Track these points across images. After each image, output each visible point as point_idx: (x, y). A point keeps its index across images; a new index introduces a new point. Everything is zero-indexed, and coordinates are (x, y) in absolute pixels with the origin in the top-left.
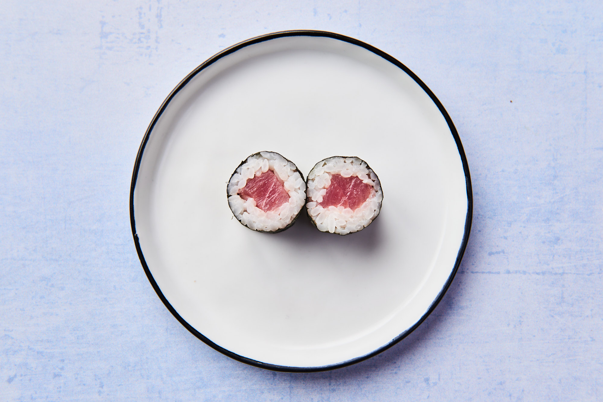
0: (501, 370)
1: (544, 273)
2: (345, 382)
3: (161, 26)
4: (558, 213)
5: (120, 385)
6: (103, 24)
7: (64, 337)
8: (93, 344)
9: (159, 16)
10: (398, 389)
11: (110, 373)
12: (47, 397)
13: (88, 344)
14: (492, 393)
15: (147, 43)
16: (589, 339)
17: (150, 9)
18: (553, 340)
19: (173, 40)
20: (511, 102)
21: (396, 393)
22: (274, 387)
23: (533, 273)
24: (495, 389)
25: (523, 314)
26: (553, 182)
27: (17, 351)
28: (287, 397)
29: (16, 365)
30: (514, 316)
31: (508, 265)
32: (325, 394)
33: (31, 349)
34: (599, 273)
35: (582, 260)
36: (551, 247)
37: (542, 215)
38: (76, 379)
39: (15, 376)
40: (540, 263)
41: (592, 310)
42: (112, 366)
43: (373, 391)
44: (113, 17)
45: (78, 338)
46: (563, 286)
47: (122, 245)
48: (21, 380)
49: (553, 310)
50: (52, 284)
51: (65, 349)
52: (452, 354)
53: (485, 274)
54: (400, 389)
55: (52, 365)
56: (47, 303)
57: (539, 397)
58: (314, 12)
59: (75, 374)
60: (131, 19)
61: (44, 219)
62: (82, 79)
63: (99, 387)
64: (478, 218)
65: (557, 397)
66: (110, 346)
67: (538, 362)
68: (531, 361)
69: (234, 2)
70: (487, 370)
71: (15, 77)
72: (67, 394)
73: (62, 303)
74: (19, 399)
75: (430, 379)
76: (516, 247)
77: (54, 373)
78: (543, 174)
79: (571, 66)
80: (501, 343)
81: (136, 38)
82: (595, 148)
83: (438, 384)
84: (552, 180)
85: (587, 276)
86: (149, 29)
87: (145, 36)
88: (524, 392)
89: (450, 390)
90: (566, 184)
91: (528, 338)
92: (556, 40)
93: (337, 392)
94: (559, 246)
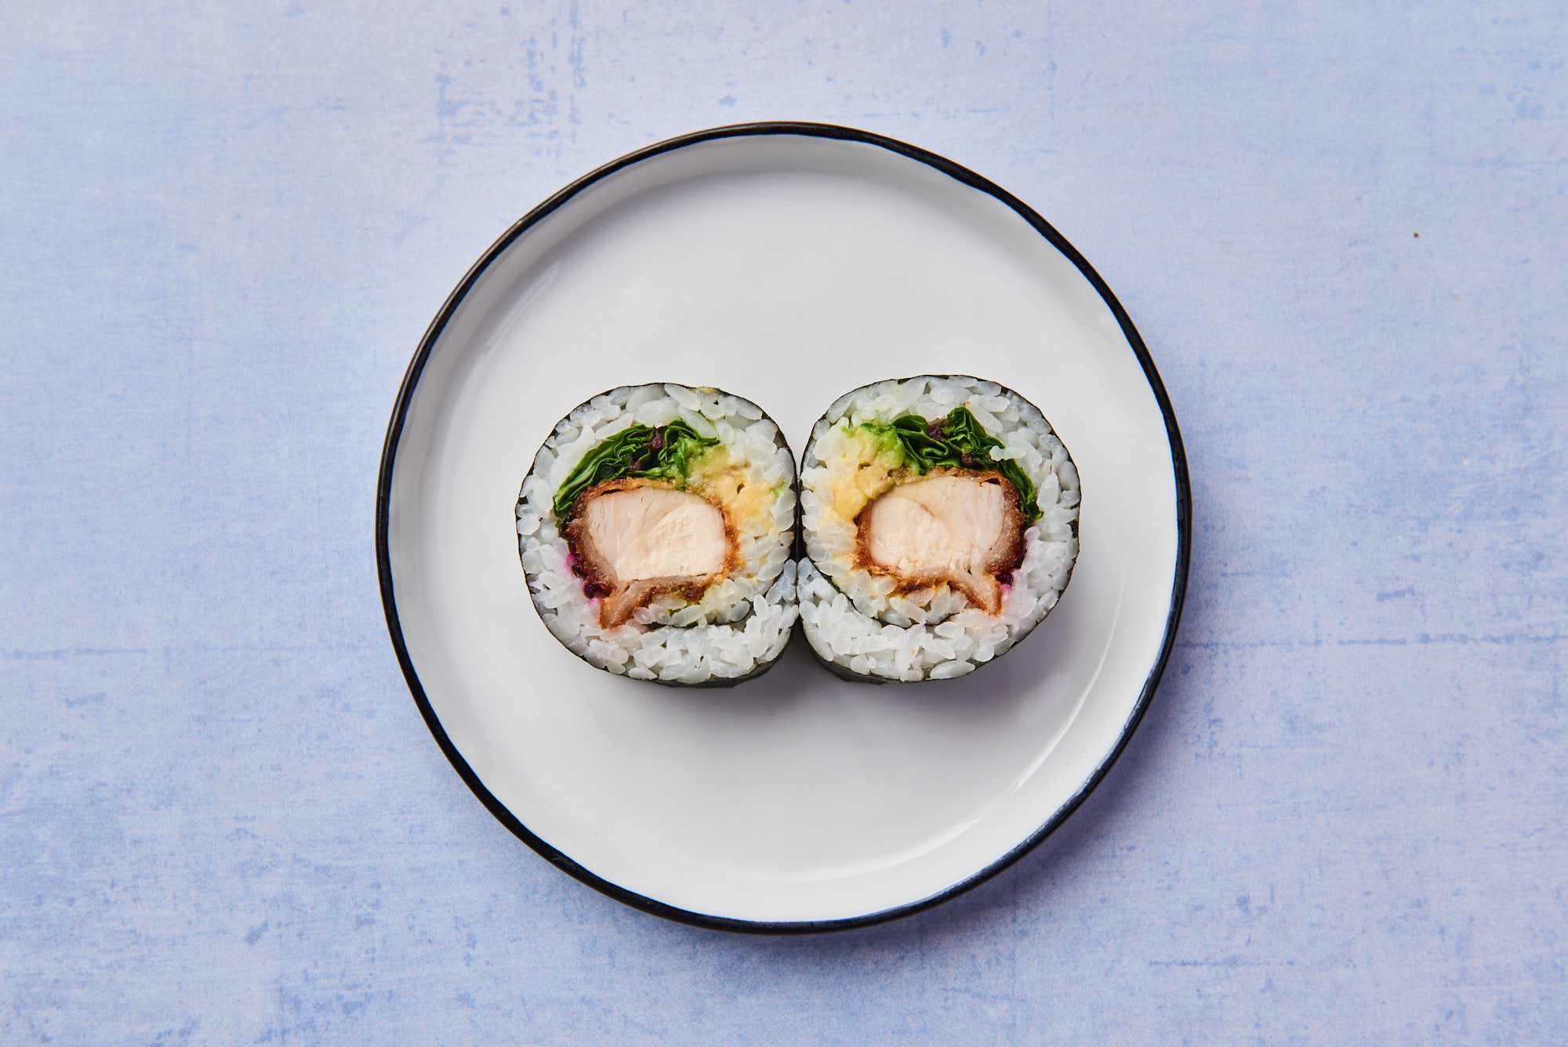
0: (1417, 873)
1: (1509, 639)
2: (1050, 913)
3: (582, 83)
4: (1536, 496)
5: (515, 940)
6: (444, 81)
7: (379, 831)
8: (447, 845)
9: (576, 59)
10: (1176, 926)
11: (491, 911)
12: (343, 974)
13: (436, 843)
14: (1399, 927)
15: (550, 123)
17: (555, 44)
18: (1538, 795)
19: (611, 116)
20: (1416, 235)
21: (1172, 935)
23: (1484, 639)
24: (1405, 918)
25: (1463, 736)
26: (1521, 423)
27: (267, 867)
28: (914, 954)
29: (265, 901)
30: (1444, 743)
31: (1425, 621)
32: (1003, 943)
33: (300, 861)
36: (1524, 575)
37: (1499, 502)
38: (410, 928)
39: (265, 926)
40: (1500, 614)
42: (496, 895)
43: (1116, 933)
44: (468, 63)
45: (410, 831)
46: (1557, 668)
48: (280, 936)
49: (1535, 726)
50: (346, 705)
51: (382, 857)
52: (1300, 837)
53: (1371, 645)
54: (1180, 925)
55: (352, 898)
56: (335, 750)
57: (1509, 934)
58: (943, 38)
59: (407, 918)
60: (510, 67)
61: (320, 550)
62: (398, 214)
63: (467, 946)
64: (1348, 512)
65: (1552, 931)
66: (487, 847)
67: (1504, 849)
68: (1487, 848)
69: (752, 19)
70: (1385, 872)
71: (239, 215)
72: (391, 966)
73: (370, 748)
74: (276, 981)
75: (1251, 899)
76: (1442, 579)
77: (357, 916)
78: (1499, 405)
79: (1554, 146)
80: (1414, 808)
81: (522, 114)
83: (1269, 911)
84: (1521, 416)
86: (553, 91)
87: (546, 107)
88: (1475, 922)
89: (1299, 924)
90: (1553, 426)
91: (1479, 794)
92: (1516, 86)
93: (1031, 938)
94: (1543, 574)
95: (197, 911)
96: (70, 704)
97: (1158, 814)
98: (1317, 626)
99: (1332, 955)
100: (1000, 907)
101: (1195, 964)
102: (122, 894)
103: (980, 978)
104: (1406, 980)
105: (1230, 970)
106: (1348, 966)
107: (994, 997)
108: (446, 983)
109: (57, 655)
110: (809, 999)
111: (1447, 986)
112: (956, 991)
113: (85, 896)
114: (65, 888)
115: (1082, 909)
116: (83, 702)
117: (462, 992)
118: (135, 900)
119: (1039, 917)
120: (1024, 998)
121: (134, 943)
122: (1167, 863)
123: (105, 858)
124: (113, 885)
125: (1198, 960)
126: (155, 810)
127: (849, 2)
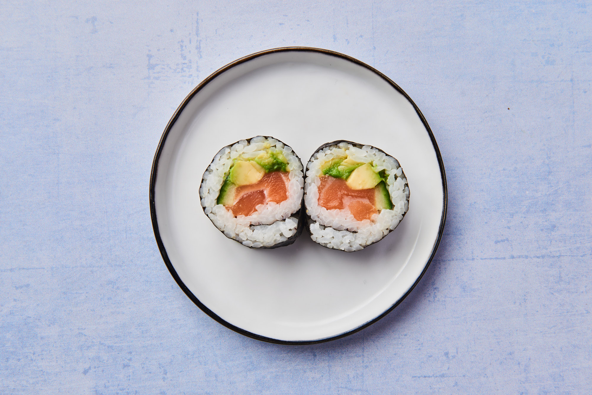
0: (510, 343)
1: (543, 257)
2: (376, 359)
3: (201, 57)
4: (553, 204)
5: (181, 372)
6: (150, 57)
7: (131, 333)
8: (156, 337)
9: (198, 48)
11: (172, 361)
12: (118, 385)
13: (151, 337)
14: (503, 362)
15: (189, 72)
16: (585, 312)
17: (190, 43)
18: (554, 314)
19: (212, 69)
20: (508, 109)
21: (421, 366)
22: (315, 366)
23: (534, 257)
24: (506, 359)
25: (526, 292)
27: (90, 346)
28: (326, 375)
29: (89, 359)
30: (519, 295)
31: (512, 251)
32: (359, 370)
33: (102, 344)
35: (576, 243)
36: (549, 233)
37: (539, 207)
38: (143, 368)
39: (90, 368)
40: (540, 248)
41: (586, 287)
42: (174, 356)
44: (158, 50)
45: (142, 333)
46: (561, 267)
48: (95, 371)
49: (553, 288)
50: (118, 287)
52: (467, 330)
53: (493, 259)
54: (423, 363)
55: (121, 357)
56: (114, 303)
57: (543, 364)
58: (334, 38)
59: (141, 364)
60: (174, 51)
61: (107, 230)
62: (134, 106)
63: (163, 374)
64: (484, 211)
65: (559, 363)
66: (170, 338)
67: (542, 334)
68: (535, 333)
69: (263, 32)
70: (498, 342)
71: (75, 107)
72: (136, 382)
73: (127, 302)
74: (94, 388)
75: (449, 353)
76: (518, 235)
77: (123, 364)
78: (539, 171)
79: (559, 75)
80: (509, 319)
81: (179, 68)
82: (583, 146)
83: (456, 357)
84: (547, 175)
85: (581, 258)
86: (190, 60)
87: (187, 66)
88: (531, 360)
89: (467, 362)
90: (559, 179)
91: (532, 313)
92: (545, 53)
93: (369, 368)
94: (555, 233)
95: (65, 363)
96: (17, 288)
97: (415, 323)
98: (473, 253)
99: (479, 373)
100: (358, 357)
101: (429, 377)
102: (37, 357)
103: (351, 383)
104: (506, 382)
105: (442, 379)
106: (485, 377)
107: (356, 390)
108: (156, 388)
109: (11, 270)
110: (288, 391)
111: (521, 384)
112: (342, 388)
113: (24, 358)
114: (16, 355)
115: (387, 357)
116: (21, 287)
117: (162, 391)
118: (42, 359)
119: (372, 361)
120: (367, 390)
121: (42, 375)
122: (418, 340)
123: (31, 344)
124: (34, 354)
125: (430, 375)
126: (49, 326)
127: (299, 25)
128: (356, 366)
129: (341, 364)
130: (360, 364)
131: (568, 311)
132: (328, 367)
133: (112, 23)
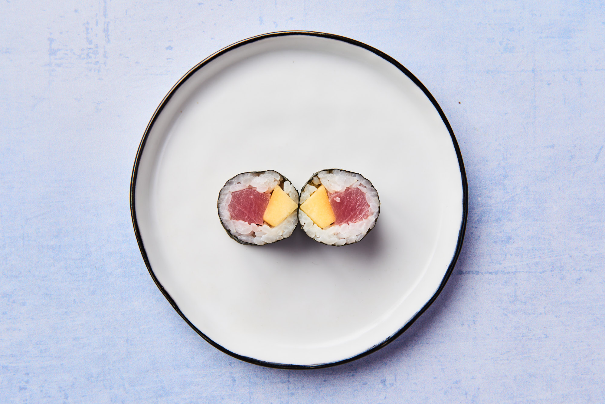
0: (456, 370)
1: (496, 273)
2: (303, 386)
3: (109, 41)
4: (509, 213)
5: (84, 396)
6: (51, 40)
7: (28, 352)
8: (56, 357)
9: (106, 31)
10: (355, 391)
13: (51, 357)
14: (448, 392)
15: (95, 58)
16: (543, 336)
17: (97, 25)
18: (507, 338)
19: (121, 55)
20: (459, 103)
21: (354, 395)
22: (234, 393)
23: (486, 273)
24: (451, 388)
25: (476, 313)
26: (503, 182)
30: (468, 316)
31: (461, 265)
32: (284, 398)
34: (552, 271)
35: (534, 258)
36: (503, 246)
37: (493, 215)
38: (41, 391)
40: (493, 262)
41: (545, 308)
42: (76, 378)
43: (331, 394)
44: (61, 33)
45: (41, 352)
46: (516, 285)
47: (80, 259)
50: (14, 300)
51: (29, 362)
54: (357, 391)
55: (17, 379)
56: (10, 319)
57: (494, 395)
58: (260, 20)
59: (40, 387)
60: (79, 35)
62: (33, 97)
63: (64, 398)
65: (512, 394)
66: (72, 359)
67: (493, 360)
68: (486, 360)
69: (180, 13)
70: (442, 369)
73: (24, 318)
75: (387, 380)
77: (19, 386)
78: (494, 174)
79: (519, 64)
80: (455, 343)
81: (84, 54)
82: (545, 147)
83: (394, 385)
84: (503, 179)
85: (540, 274)
86: (96, 45)
87: (94, 51)
88: (480, 390)
89: (407, 390)
90: (516, 183)
91: (482, 337)
92: (503, 39)
93: (295, 396)
94: (511, 245)
100: (283, 383)
115: (316, 384)
119: (299, 388)
127: (220, 5)
128: (280, 393)
129: (263, 390)
130: (285, 391)
131: (524, 334)
132: (248, 394)
133: (9, 2)
